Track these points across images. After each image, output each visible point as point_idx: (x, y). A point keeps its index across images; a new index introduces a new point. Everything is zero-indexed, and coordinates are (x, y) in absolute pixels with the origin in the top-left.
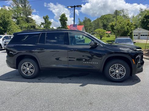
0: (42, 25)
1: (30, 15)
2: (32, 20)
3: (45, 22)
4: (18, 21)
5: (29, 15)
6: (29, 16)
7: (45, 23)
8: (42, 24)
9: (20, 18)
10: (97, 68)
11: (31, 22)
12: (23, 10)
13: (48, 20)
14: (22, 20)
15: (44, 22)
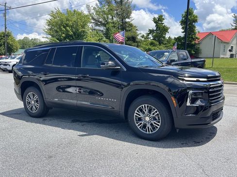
0: (150, 33)
1: (129, 18)
2: (131, 25)
3: (157, 28)
4: (108, 30)
5: (126, 18)
6: (127, 20)
7: (157, 30)
8: (151, 31)
9: (111, 25)
10: (115, 109)
11: (130, 31)
12: (117, 10)
13: (163, 24)
14: (114, 27)
15: (155, 29)
